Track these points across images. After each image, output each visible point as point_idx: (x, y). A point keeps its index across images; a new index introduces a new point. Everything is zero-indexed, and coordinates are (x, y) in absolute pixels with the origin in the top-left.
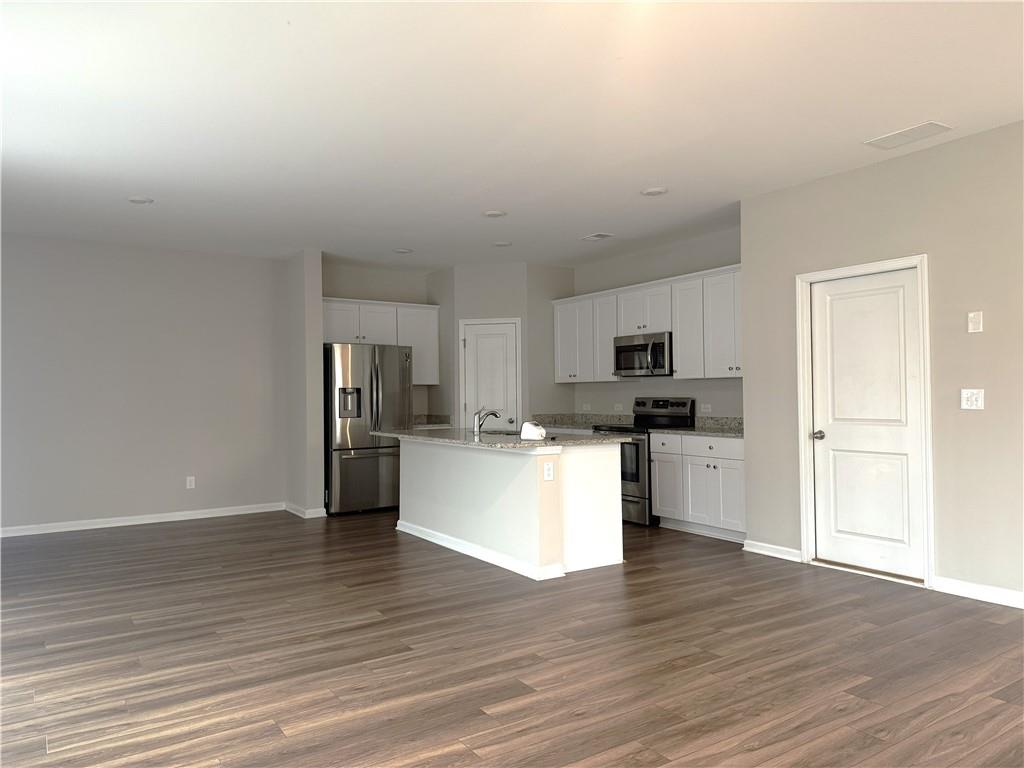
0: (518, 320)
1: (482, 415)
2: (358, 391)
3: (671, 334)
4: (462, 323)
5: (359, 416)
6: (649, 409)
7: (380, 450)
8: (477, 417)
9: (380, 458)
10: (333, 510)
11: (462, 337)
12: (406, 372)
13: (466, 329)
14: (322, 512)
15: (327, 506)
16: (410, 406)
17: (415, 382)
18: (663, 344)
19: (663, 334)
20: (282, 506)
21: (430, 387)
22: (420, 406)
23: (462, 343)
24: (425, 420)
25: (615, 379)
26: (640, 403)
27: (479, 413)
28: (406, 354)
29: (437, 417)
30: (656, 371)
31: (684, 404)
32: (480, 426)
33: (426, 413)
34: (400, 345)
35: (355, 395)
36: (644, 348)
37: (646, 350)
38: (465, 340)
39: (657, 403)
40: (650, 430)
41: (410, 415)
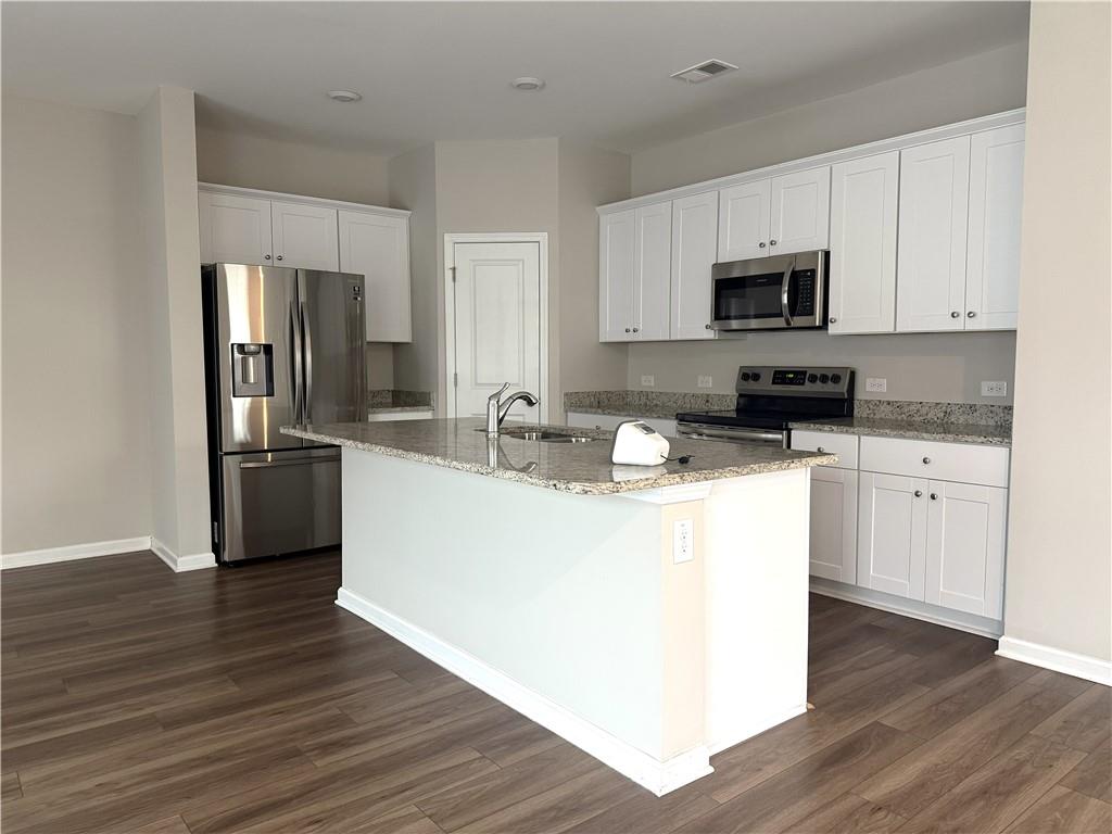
0: (543, 237)
1: (503, 398)
2: (268, 349)
3: (827, 254)
4: (447, 237)
5: (270, 393)
6: (766, 386)
7: (315, 453)
8: (493, 402)
9: (315, 466)
10: (226, 557)
11: (449, 264)
12: (356, 323)
13: (457, 250)
14: (208, 560)
15: (217, 549)
16: (363, 376)
17: (369, 338)
18: (813, 272)
19: (816, 253)
20: (144, 543)
21: (396, 345)
22: (379, 376)
23: (449, 274)
24: (390, 400)
25: (710, 335)
26: (749, 375)
27: (497, 395)
28: (355, 287)
29: (409, 394)
30: (798, 321)
31: (836, 379)
32: (500, 421)
33: (392, 388)
34: (342, 271)
35: (262, 356)
36: (775, 279)
37: (781, 284)
38: (454, 269)
39: (780, 376)
40: (790, 425)
41: (364, 389)
